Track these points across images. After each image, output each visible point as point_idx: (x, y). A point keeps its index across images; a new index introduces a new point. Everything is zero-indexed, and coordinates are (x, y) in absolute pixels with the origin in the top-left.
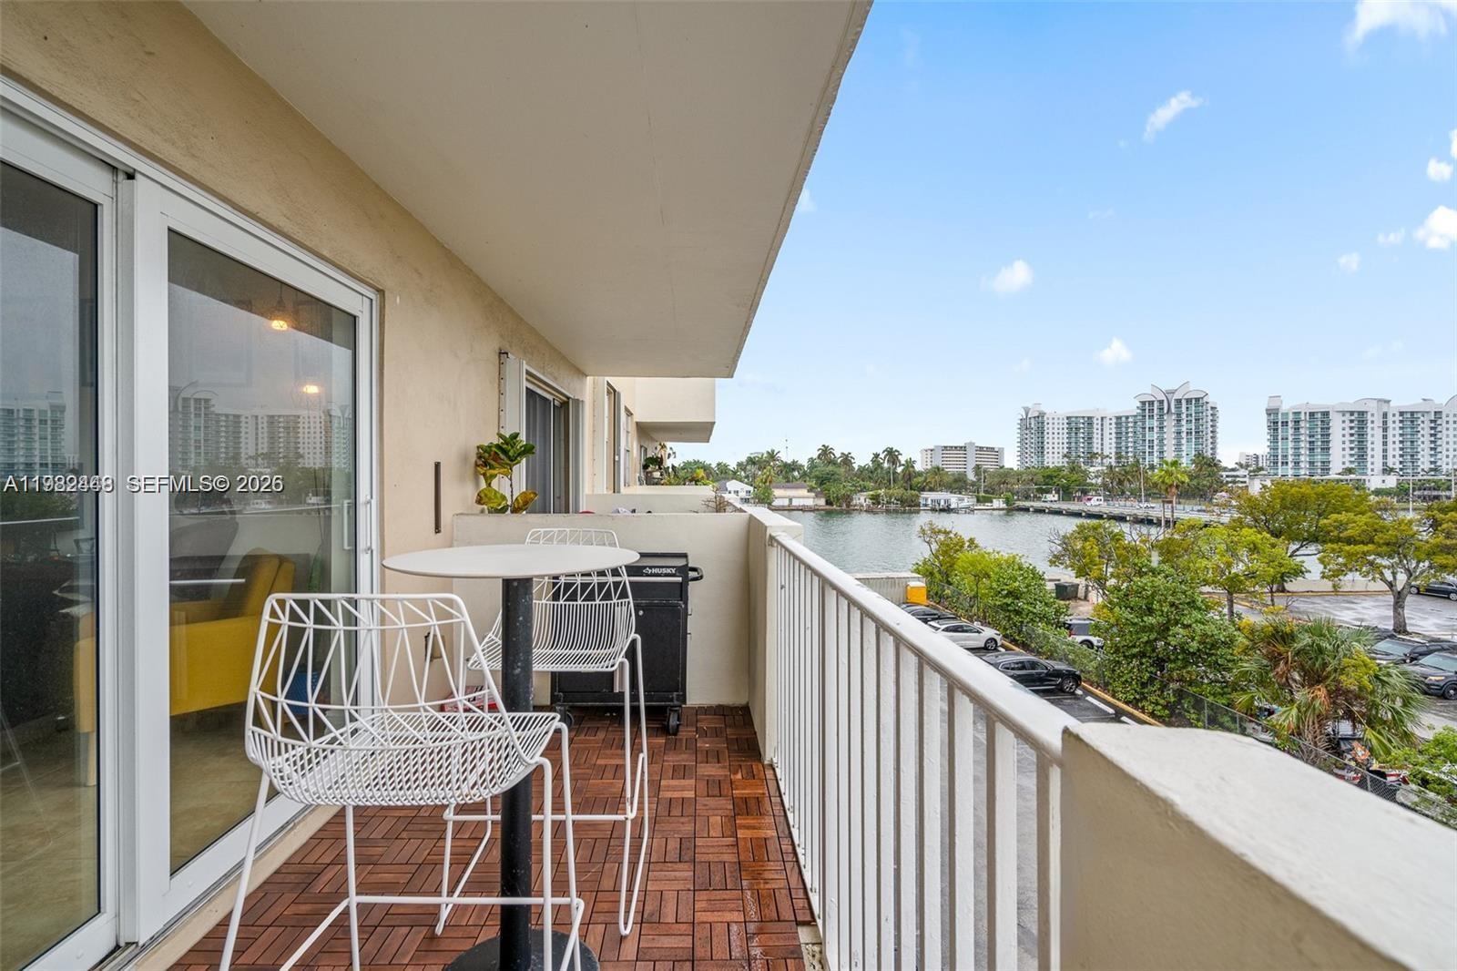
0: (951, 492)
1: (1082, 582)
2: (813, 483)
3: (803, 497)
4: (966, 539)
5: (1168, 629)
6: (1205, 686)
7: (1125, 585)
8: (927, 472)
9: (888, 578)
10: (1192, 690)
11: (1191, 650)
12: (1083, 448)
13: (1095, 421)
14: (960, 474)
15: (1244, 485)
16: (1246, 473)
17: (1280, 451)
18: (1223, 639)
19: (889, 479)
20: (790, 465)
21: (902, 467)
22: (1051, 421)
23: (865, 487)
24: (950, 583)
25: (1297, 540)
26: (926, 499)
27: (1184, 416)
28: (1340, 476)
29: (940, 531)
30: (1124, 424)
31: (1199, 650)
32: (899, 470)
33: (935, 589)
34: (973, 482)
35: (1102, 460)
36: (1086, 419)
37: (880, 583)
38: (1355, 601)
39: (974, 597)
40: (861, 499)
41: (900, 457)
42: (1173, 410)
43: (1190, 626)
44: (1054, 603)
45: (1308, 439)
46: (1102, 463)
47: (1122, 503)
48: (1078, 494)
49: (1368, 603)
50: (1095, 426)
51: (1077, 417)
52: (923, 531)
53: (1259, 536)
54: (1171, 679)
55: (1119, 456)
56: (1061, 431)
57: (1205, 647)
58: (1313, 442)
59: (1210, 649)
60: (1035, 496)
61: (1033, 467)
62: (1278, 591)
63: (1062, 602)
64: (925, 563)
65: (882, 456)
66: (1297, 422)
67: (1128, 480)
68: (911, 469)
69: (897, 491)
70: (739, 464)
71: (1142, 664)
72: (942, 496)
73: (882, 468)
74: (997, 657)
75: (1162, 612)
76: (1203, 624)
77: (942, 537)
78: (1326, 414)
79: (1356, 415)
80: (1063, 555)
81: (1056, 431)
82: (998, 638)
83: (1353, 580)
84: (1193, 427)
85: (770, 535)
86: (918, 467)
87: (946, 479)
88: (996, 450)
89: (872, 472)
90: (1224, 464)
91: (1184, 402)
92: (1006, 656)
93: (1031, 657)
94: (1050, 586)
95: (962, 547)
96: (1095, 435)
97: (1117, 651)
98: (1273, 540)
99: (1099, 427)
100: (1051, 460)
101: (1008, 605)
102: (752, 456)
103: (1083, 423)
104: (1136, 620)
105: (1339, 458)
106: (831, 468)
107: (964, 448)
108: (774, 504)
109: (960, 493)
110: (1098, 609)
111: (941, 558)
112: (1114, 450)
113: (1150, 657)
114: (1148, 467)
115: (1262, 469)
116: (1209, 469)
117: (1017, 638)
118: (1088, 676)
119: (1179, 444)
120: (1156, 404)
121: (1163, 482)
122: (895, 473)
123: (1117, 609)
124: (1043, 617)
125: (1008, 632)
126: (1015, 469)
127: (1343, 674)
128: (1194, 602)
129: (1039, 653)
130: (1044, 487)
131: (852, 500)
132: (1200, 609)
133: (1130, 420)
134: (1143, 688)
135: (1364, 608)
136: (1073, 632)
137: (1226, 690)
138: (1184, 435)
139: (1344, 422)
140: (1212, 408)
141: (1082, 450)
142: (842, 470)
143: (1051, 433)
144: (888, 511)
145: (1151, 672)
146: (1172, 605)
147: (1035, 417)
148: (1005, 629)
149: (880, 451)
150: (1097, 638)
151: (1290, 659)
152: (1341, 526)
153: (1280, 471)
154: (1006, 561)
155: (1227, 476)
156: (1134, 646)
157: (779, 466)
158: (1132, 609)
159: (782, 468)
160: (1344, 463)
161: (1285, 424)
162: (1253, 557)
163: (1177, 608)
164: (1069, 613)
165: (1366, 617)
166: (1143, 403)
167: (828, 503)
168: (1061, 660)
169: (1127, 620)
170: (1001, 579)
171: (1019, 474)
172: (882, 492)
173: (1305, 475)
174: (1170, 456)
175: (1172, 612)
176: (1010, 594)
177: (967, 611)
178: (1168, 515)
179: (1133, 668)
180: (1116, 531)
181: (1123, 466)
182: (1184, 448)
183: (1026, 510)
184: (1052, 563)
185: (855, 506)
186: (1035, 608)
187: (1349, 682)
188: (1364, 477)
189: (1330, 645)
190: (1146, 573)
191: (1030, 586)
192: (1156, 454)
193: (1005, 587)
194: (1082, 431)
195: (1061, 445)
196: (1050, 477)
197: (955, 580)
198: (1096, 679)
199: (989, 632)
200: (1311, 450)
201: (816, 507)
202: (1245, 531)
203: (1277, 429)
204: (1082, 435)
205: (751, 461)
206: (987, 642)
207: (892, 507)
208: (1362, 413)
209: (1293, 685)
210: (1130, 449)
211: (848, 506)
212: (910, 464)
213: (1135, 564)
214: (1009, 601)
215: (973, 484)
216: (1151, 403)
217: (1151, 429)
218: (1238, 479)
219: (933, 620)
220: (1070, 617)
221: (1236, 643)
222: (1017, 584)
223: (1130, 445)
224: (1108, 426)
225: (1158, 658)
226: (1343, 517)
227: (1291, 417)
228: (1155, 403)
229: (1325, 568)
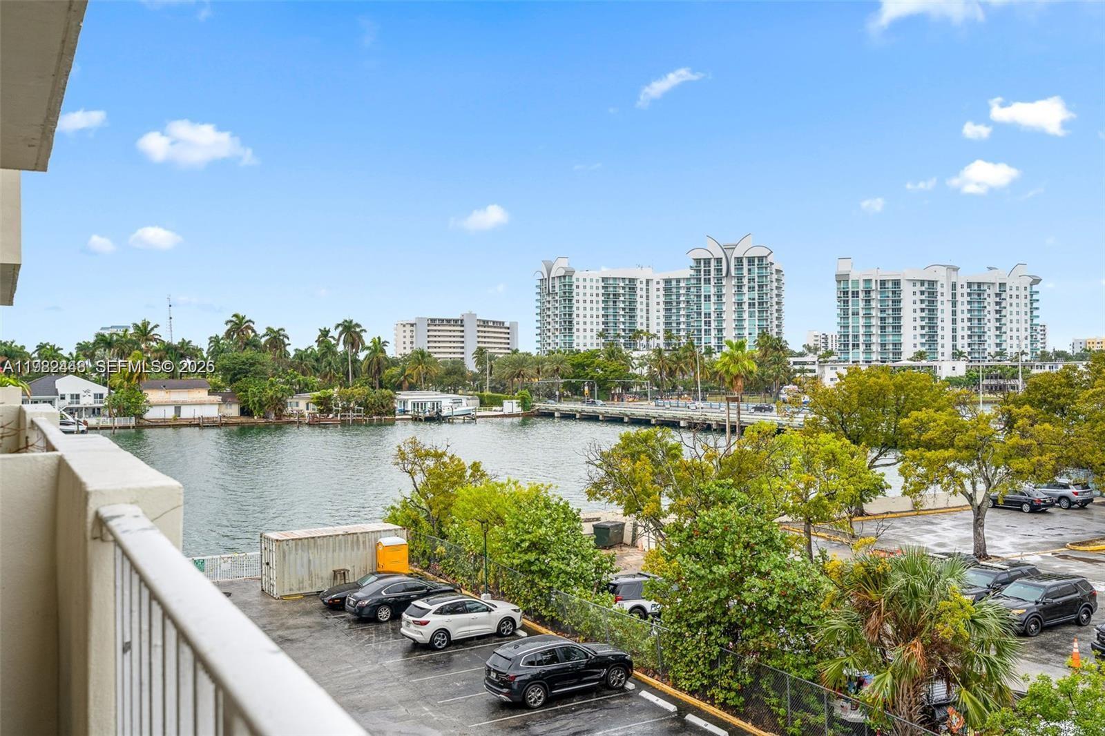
0: (442, 391)
1: (629, 521)
2: (218, 379)
3: (201, 404)
4: (468, 463)
5: (742, 580)
6: (786, 657)
7: (689, 521)
8: (406, 359)
9: (347, 534)
10: (773, 663)
11: (770, 608)
12: (624, 323)
13: (638, 285)
14: (454, 362)
15: (813, 375)
16: (815, 359)
17: (850, 329)
18: (806, 589)
19: (346, 371)
20: (176, 348)
21: (367, 352)
22: (581, 284)
23: (306, 385)
24: (444, 536)
25: (877, 446)
26: (405, 403)
27: (745, 281)
28: (912, 362)
29: (427, 454)
30: (675, 290)
31: (779, 607)
32: (362, 356)
33: (422, 546)
34: (476, 374)
35: (648, 340)
36: (627, 282)
37: (334, 543)
38: (934, 521)
39: (481, 555)
40: (301, 405)
41: (363, 334)
42: (733, 272)
43: (768, 574)
44: (594, 555)
45: (879, 315)
46: (648, 345)
47: (674, 402)
48: (619, 390)
49: (947, 523)
50: (639, 292)
51: (615, 279)
52: (402, 455)
53: (839, 444)
54: (747, 651)
55: (669, 337)
56: (594, 298)
57: (786, 602)
58: (885, 318)
59: (792, 604)
60: (561, 396)
61: (559, 351)
62: (857, 515)
63: (604, 552)
64: (405, 506)
65: (335, 333)
66: (868, 292)
67: (682, 370)
68: (381, 355)
69: (359, 390)
70: (82, 348)
71: (710, 634)
72: (428, 397)
73: (335, 353)
74: (516, 647)
75: (735, 556)
76: (783, 569)
77: (430, 463)
78: (897, 283)
79: (926, 285)
80: (606, 483)
81: (588, 298)
82: (517, 617)
83: (936, 495)
84: (757, 297)
85: (97, 513)
86: (391, 352)
87: (435, 371)
88: (507, 325)
89: (317, 360)
90: (790, 347)
91: (745, 262)
92: (529, 644)
93: (563, 641)
94: (588, 529)
95: (461, 477)
96: (638, 306)
97: (679, 619)
98: (853, 448)
99: (644, 293)
100: (581, 341)
101: (530, 563)
102: (107, 333)
103: (624, 288)
104: (703, 572)
105: (911, 341)
106: (249, 353)
107: (460, 322)
108: (147, 416)
109: (455, 392)
110: (651, 558)
111: (430, 496)
112: (662, 327)
113: (720, 623)
114: (703, 351)
115: (831, 353)
116: (775, 353)
117: (544, 613)
118: (641, 659)
119: (740, 320)
120: (713, 263)
121: (727, 372)
122: (355, 361)
123: (679, 557)
124: (580, 578)
125: (531, 605)
126: (534, 354)
127: (939, 621)
128: (772, 539)
129: (575, 634)
130: (573, 381)
131: (285, 406)
132: (778, 548)
133: (682, 284)
134: (712, 669)
135: (944, 529)
136: (620, 596)
137: (810, 658)
138: (746, 307)
139: (914, 293)
140: (778, 271)
141: (622, 326)
142: (268, 357)
143: (581, 301)
144: (344, 423)
145: (722, 645)
146: (747, 546)
147: (560, 277)
148: (527, 601)
149: (330, 326)
150: (653, 602)
151: (883, 609)
152: (922, 426)
153: (851, 355)
154: (527, 496)
155: (795, 363)
156: (700, 610)
157: (157, 351)
158: (697, 555)
159: (162, 353)
160: (915, 346)
161: (856, 294)
162: (830, 471)
163: (752, 550)
164: (615, 568)
165: (946, 541)
166: (698, 261)
167: (245, 412)
168: (604, 641)
169: (692, 572)
170: (521, 525)
171: (540, 362)
172: (334, 392)
173: (877, 360)
174: (730, 334)
175: (746, 557)
176: (534, 546)
177: (470, 577)
178: (734, 417)
179: (699, 642)
180: (671, 442)
181: (674, 349)
182: (746, 324)
183: (550, 415)
184: (591, 495)
185: (290, 416)
186: (568, 565)
187: (944, 631)
188: (935, 363)
189: (925, 584)
190: (714, 503)
191: (561, 531)
192: (713, 333)
193: (527, 537)
194: (622, 298)
195: (595, 320)
196: (581, 366)
197: (451, 530)
198: (652, 664)
199: (504, 609)
200: (883, 328)
201: (224, 420)
202: (823, 437)
203: (848, 301)
204: (622, 305)
205: (104, 342)
206: (500, 624)
207: (351, 416)
208: (932, 283)
209: (886, 642)
210: (682, 326)
211: (279, 416)
212: (379, 346)
213: (700, 491)
214: (532, 556)
215: (475, 378)
216: (707, 262)
217: (708, 298)
218: (806, 367)
219: (420, 597)
220: (616, 575)
221: (822, 592)
222: (543, 531)
223: (682, 319)
224: (656, 293)
225: (730, 624)
226: (922, 415)
227: (861, 286)
228: (712, 261)
229: (906, 482)
